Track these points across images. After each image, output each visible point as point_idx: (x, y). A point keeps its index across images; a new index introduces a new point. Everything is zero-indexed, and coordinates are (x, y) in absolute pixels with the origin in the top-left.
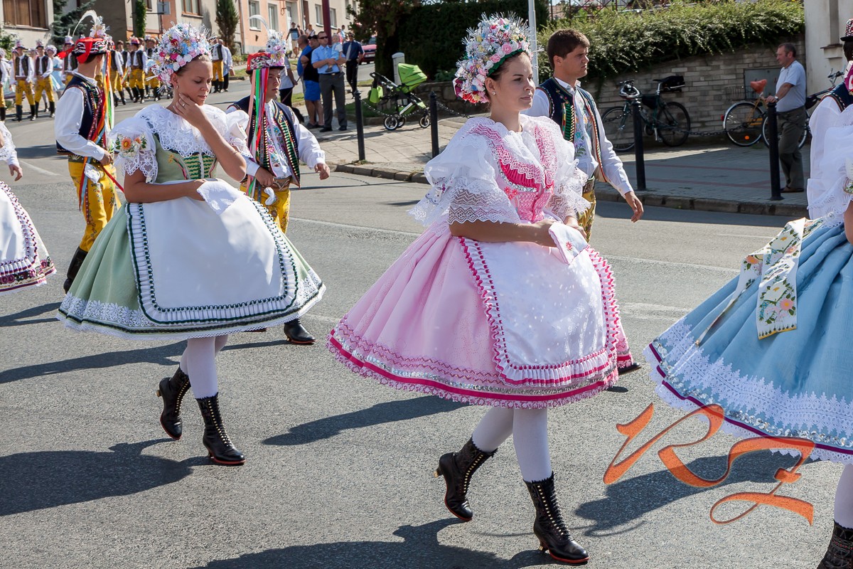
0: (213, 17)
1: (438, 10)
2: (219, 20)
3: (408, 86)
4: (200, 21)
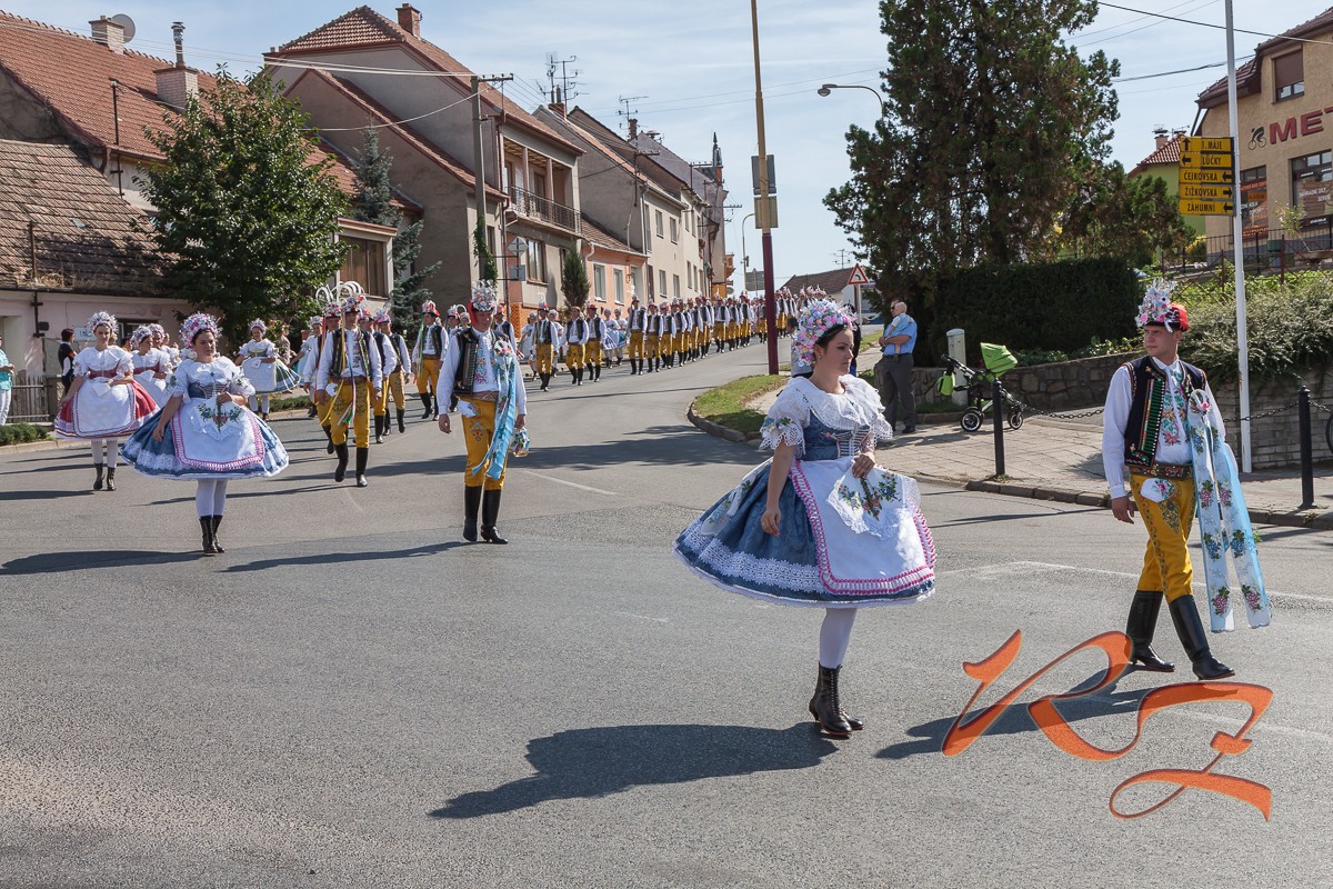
0: (559, 285)
1: (996, 274)
2: (566, 289)
3: (994, 374)
4: (545, 289)
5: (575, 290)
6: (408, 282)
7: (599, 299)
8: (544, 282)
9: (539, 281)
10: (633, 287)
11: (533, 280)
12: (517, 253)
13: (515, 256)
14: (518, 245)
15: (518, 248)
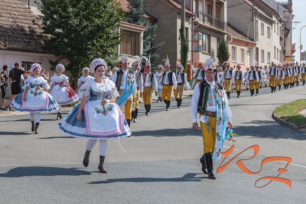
0: (216, 54)
4: (209, 56)
5: (223, 57)
6: (149, 50)
7: (233, 61)
8: (209, 53)
9: (207, 52)
10: (249, 57)
11: (204, 52)
12: (198, 40)
13: (197, 41)
14: (198, 36)
15: (198, 37)
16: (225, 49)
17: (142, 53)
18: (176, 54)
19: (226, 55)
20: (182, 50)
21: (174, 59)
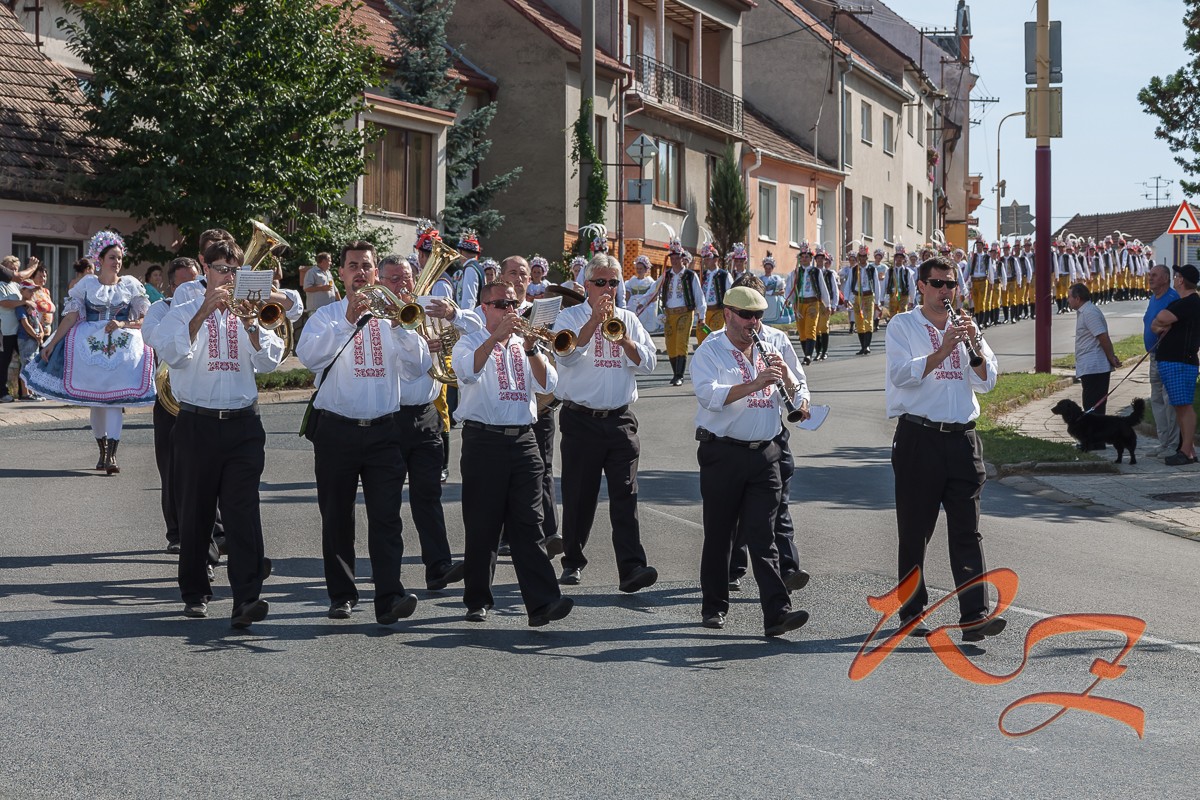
0: (702, 213)
4: (680, 219)
5: (728, 222)
6: (468, 198)
7: (764, 238)
8: (679, 206)
9: (672, 206)
10: (819, 221)
11: (662, 204)
12: (641, 160)
13: (637, 165)
14: (642, 148)
15: (642, 152)
16: (734, 195)
17: (440, 206)
18: (562, 212)
19: (738, 217)
20: (584, 196)
21: (555, 226)
